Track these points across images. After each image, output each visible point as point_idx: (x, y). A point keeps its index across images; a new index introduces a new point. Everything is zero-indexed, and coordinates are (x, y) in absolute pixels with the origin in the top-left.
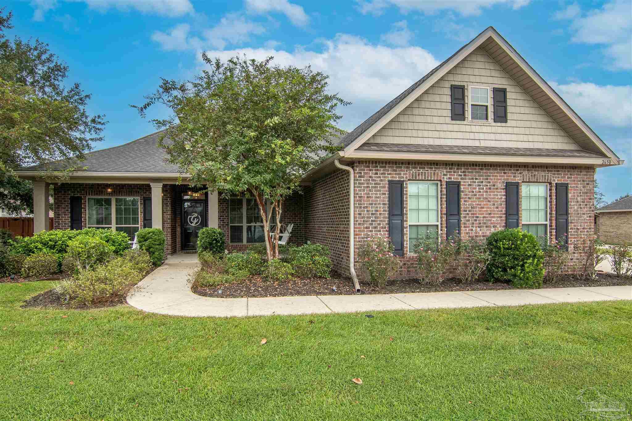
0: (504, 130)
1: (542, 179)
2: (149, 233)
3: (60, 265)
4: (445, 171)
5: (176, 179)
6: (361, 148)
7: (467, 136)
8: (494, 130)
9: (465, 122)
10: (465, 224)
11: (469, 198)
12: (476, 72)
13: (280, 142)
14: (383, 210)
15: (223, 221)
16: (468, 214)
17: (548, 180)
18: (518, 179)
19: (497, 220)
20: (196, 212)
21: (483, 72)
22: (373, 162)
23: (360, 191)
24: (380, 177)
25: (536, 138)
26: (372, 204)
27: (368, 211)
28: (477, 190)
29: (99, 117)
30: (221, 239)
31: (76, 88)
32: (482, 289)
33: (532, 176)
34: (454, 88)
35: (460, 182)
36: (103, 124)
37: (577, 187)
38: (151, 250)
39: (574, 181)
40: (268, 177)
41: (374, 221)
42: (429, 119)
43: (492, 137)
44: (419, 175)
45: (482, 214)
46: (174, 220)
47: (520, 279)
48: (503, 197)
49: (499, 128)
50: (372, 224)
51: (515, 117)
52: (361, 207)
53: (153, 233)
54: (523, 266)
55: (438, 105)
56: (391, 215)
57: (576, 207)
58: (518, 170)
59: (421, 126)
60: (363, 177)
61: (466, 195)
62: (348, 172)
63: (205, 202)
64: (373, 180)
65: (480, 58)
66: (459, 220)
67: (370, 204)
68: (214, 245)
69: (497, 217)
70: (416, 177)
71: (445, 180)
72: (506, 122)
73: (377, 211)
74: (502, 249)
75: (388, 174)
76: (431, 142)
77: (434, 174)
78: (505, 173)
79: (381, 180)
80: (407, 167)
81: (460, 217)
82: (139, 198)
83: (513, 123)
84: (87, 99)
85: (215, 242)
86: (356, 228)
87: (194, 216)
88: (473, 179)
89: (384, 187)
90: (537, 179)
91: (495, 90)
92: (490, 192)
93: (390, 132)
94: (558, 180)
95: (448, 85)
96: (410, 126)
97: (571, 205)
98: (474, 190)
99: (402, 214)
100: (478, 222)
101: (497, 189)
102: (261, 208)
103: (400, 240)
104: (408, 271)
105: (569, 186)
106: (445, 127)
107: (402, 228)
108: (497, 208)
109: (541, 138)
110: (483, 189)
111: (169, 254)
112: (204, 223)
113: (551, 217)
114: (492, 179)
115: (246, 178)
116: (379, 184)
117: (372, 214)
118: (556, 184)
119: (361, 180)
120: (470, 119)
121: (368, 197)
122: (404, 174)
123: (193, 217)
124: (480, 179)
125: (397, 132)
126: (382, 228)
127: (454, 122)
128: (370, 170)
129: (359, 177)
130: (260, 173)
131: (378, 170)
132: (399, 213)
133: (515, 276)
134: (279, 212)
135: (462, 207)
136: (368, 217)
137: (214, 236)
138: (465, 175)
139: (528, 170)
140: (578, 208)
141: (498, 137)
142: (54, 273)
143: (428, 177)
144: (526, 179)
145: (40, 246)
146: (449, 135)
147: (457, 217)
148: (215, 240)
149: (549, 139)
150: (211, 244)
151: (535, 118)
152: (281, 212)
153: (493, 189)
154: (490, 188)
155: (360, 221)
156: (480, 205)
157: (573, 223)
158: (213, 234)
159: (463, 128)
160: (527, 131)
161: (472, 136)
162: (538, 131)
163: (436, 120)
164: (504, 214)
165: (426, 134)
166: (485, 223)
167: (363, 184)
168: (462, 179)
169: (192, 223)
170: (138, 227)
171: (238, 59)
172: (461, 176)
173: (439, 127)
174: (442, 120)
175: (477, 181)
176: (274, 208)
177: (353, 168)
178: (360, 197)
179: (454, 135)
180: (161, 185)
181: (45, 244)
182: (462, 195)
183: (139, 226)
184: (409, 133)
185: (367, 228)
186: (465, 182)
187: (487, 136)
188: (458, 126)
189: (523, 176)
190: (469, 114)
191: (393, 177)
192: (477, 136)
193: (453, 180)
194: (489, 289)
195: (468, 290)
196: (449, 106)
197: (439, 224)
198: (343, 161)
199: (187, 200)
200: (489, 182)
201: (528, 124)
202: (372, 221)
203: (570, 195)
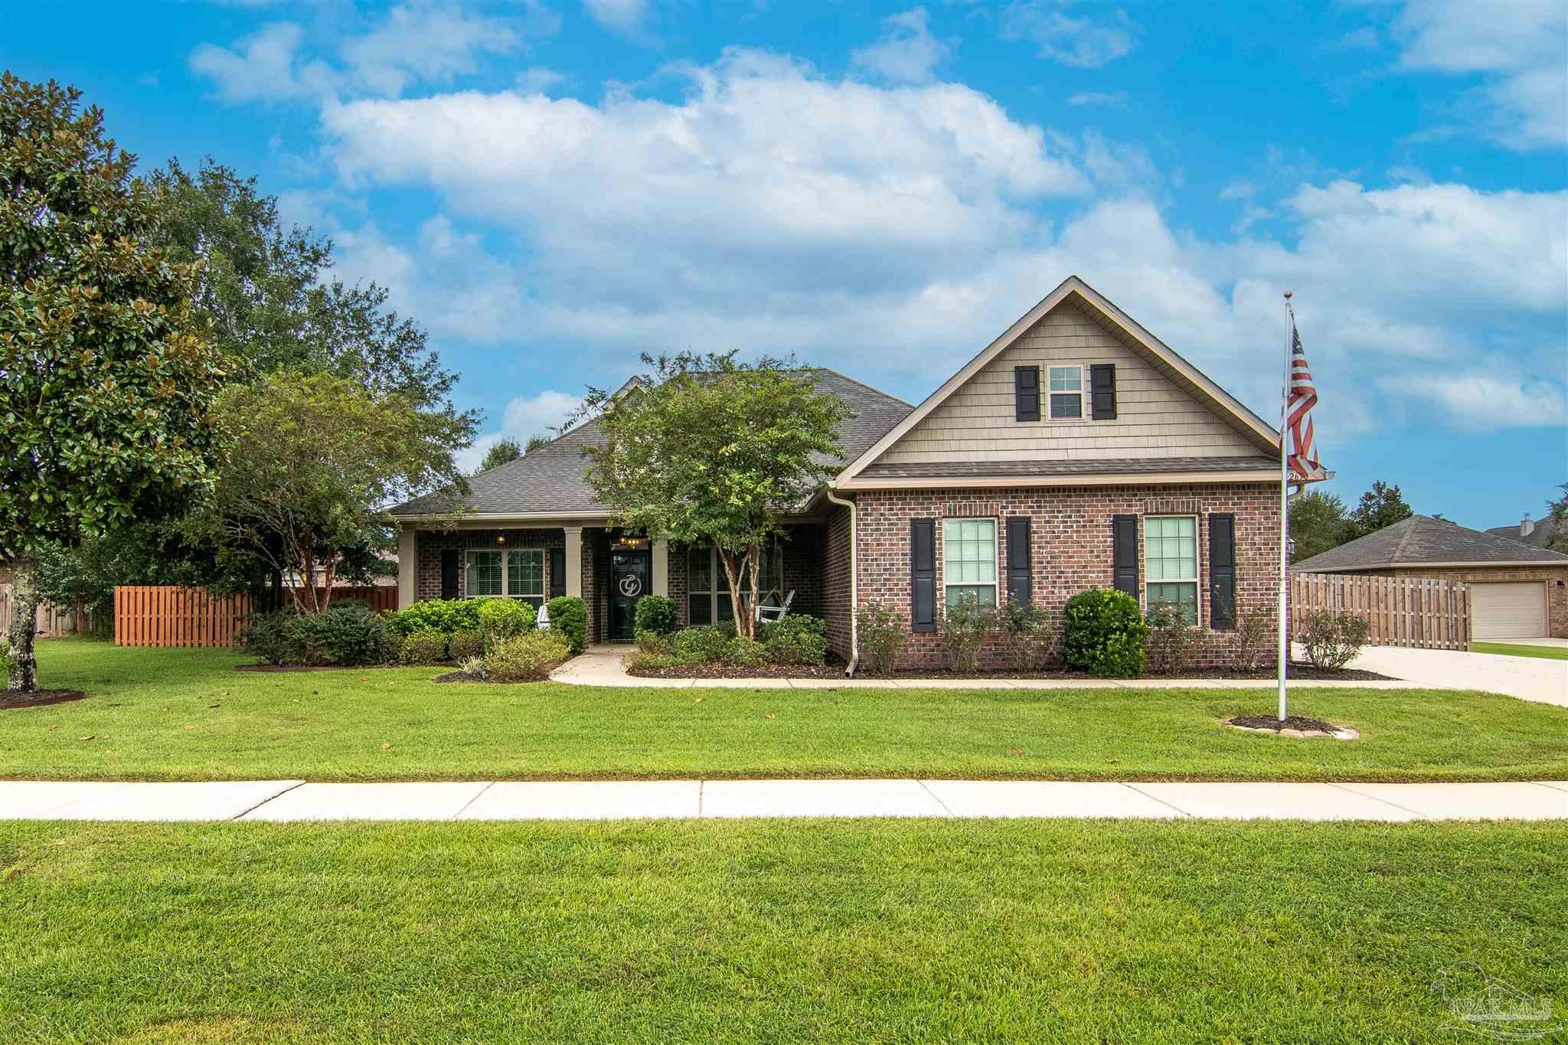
0: (1113, 431)
1: (1183, 508)
2: (565, 604)
3: (447, 649)
4: (1004, 501)
5: (604, 520)
6: (862, 474)
7: (1045, 444)
8: (1092, 431)
9: (1041, 423)
10: (1039, 583)
11: (1047, 542)
12: (1061, 342)
13: (738, 477)
14: (902, 563)
15: (678, 586)
16: (1045, 568)
17: (1193, 508)
18: (1135, 510)
19: (1098, 577)
20: (633, 573)
21: (1074, 342)
22: (885, 494)
23: (866, 535)
24: (897, 514)
25: (1171, 441)
26: (884, 555)
27: (878, 565)
28: (1061, 529)
29: (473, 412)
30: (671, 612)
31: (433, 361)
32: (1041, 678)
33: (1162, 503)
34: (1020, 371)
35: (1029, 517)
36: (479, 422)
37: (1252, 519)
38: (568, 628)
39: (1246, 509)
40: (725, 521)
41: (889, 580)
42: (979, 423)
43: (1090, 443)
44: (960, 508)
45: (1071, 567)
46: (597, 585)
47: (1102, 664)
48: (1109, 540)
49: (1103, 427)
50: (885, 585)
51: (1132, 408)
52: (867, 560)
53: (571, 603)
54: (1104, 644)
55: (994, 400)
56: (916, 570)
57: (1250, 553)
58: (1136, 495)
59: (966, 434)
60: (871, 515)
61: (1042, 537)
62: (847, 509)
63: (646, 555)
64: (885, 519)
65: (1067, 321)
66: (1030, 578)
67: (881, 555)
68: (661, 623)
69: (1098, 572)
70: (955, 512)
71: (1005, 514)
72: (1115, 418)
73: (893, 565)
74: (1076, 619)
75: (910, 509)
76: (982, 457)
77: (986, 506)
78: (1111, 501)
79: (899, 519)
80: (941, 498)
81: (1031, 573)
82: (544, 550)
83: (1129, 419)
84: (454, 382)
85: (661, 617)
86: (861, 590)
87: (630, 579)
88: (1053, 512)
89: (905, 529)
90: (1173, 509)
91: (1095, 370)
92: (1084, 532)
93: (914, 446)
94: (1212, 509)
95: (1010, 367)
96: (947, 434)
97: (1240, 549)
98: (1056, 530)
99: (933, 569)
100: (1063, 579)
101: (1097, 526)
102: (726, 563)
103: (930, 608)
104: (943, 655)
105: (1237, 517)
106: (1006, 433)
107: (934, 590)
108: (1098, 557)
109: (1181, 441)
110: (1072, 527)
111: (590, 642)
112: (647, 588)
113: (1203, 570)
114: (1088, 511)
115: (696, 524)
116: (896, 524)
117: (885, 570)
118: (1210, 515)
119: (867, 520)
120: (1049, 417)
121: (878, 545)
122: (936, 510)
123: (628, 581)
124: (1066, 511)
125: (925, 446)
126: (901, 590)
127: (1021, 424)
128: (882, 505)
129: (865, 515)
130: (716, 517)
131: (893, 504)
132: (928, 567)
133: (1094, 658)
134: (754, 570)
135: (1035, 558)
136: (878, 575)
137: (660, 608)
138: (1038, 507)
139: (1155, 495)
140: (1255, 554)
141: (1100, 443)
142: (439, 660)
143: (975, 512)
144: (1152, 509)
145: (421, 622)
146: (1013, 445)
147: (1025, 573)
148: (662, 614)
149: (1197, 440)
150: (655, 620)
151: (1171, 407)
152: (758, 568)
153: (1090, 526)
154: (1084, 526)
155: (866, 579)
156: (1067, 553)
157: (1247, 580)
158: (659, 605)
159: (1038, 433)
160: (1156, 430)
161: (1053, 444)
162: (1174, 430)
163: (989, 422)
164: (1112, 567)
165: (972, 445)
166: (1076, 582)
167: (869, 525)
168: (1033, 512)
169: (626, 591)
170: (542, 598)
171: (690, 353)
172: (1033, 507)
173: (994, 434)
174: (1000, 422)
175: (1060, 515)
176: (747, 563)
177: (855, 502)
178: (867, 545)
179: (1021, 444)
180: (579, 530)
181: (426, 619)
182: (1035, 537)
183: (543, 596)
184: (947, 446)
185: (876, 590)
186: (1039, 518)
187: (1080, 443)
188: (1029, 429)
189: (1146, 503)
190: (1046, 409)
191: (917, 513)
192: (1062, 443)
193: (1018, 515)
194: (1050, 678)
195: (1016, 678)
196: (1012, 400)
197: (996, 583)
198: (838, 493)
199: (617, 552)
200: (1084, 517)
201: (1156, 419)
202: (885, 580)
203: (1237, 534)
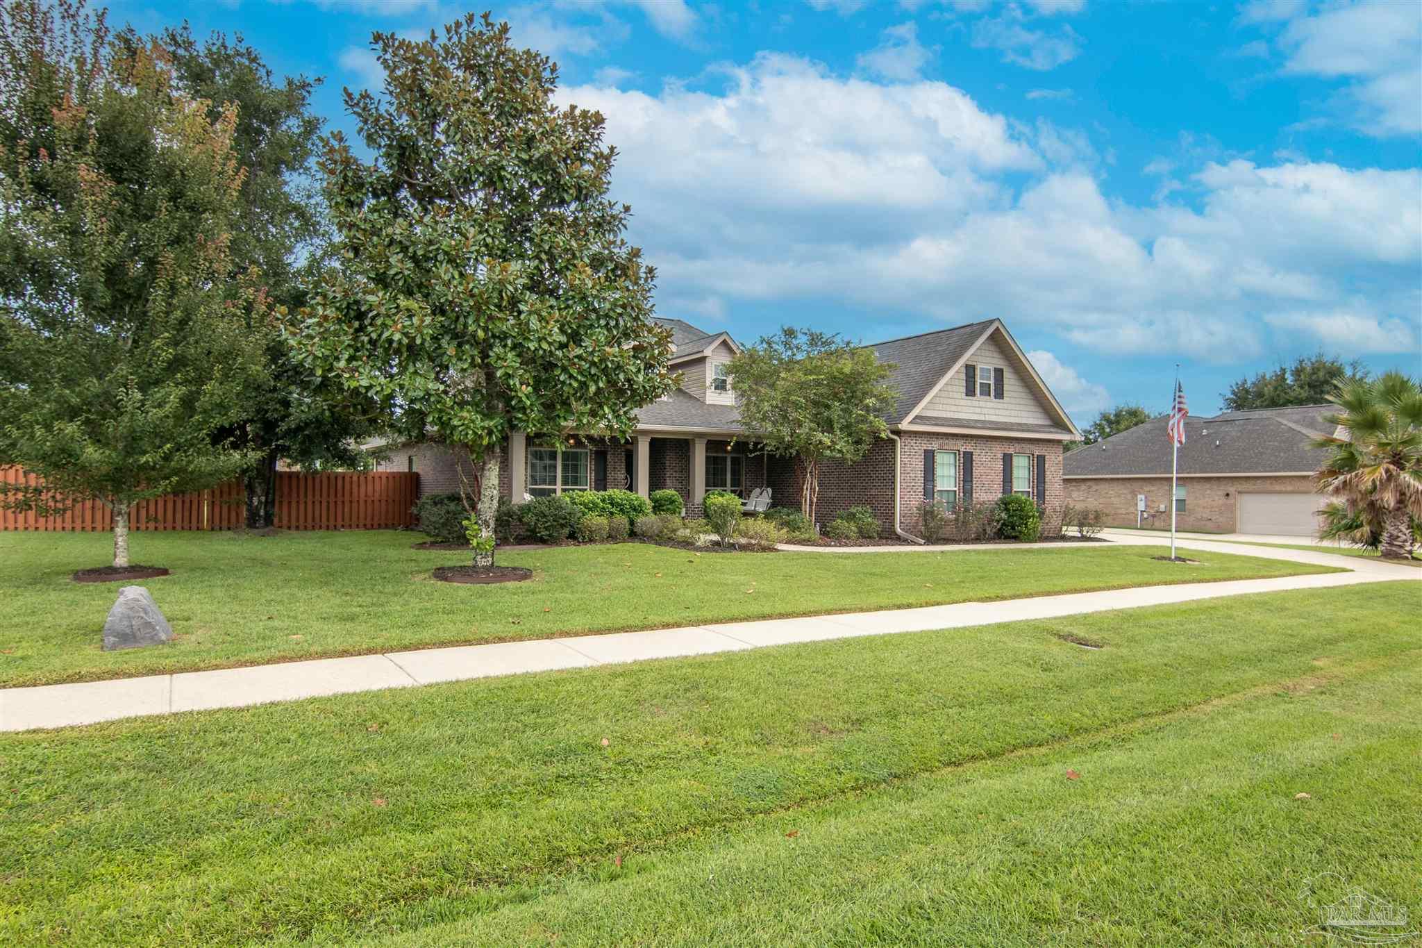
0: (1001, 406)
1: (1027, 452)
4: (961, 442)
6: (911, 421)
7: (978, 410)
8: (994, 405)
9: (976, 398)
10: (976, 489)
11: (979, 467)
12: (983, 353)
14: (920, 475)
16: (977, 481)
17: (1031, 451)
18: (1011, 451)
19: (997, 488)
21: (988, 354)
22: (914, 433)
23: (904, 458)
24: (918, 446)
25: (1023, 414)
26: (912, 470)
27: (909, 476)
33: (1020, 448)
34: (967, 367)
35: (972, 453)
37: (1051, 458)
39: (1048, 453)
42: (950, 395)
43: (992, 412)
44: (944, 446)
45: (987, 481)
48: (1002, 466)
49: (997, 403)
50: (913, 489)
51: (1009, 394)
52: (904, 473)
56: (926, 480)
57: (1050, 477)
58: (1011, 443)
59: (945, 401)
60: (907, 446)
61: (977, 464)
64: (913, 449)
66: (972, 487)
69: (997, 485)
70: (942, 448)
71: (962, 450)
72: (1002, 398)
73: (916, 476)
74: (1011, 511)
75: (924, 444)
76: (953, 415)
77: (954, 445)
78: (1002, 446)
79: (919, 449)
80: (937, 438)
81: (973, 483)
82: (589, 451)
83: (1007, 400)
86: (902, 492)
88: (981, 450)
89: (921, 456)
90: (1024, 452)
91: (996, 370)
92: (992, 462)
94: (1038, 453)
96: (938, 400)
97: (1047, 474)
98: (982, 460)
99: (933, 480)
100: (984, 488)
101: (997, 458)
103: (931, 503)
105: (1046, 457)
106: (962, 402)
107: (933, 493)
108: (997, 475)
109: (1027, 415)
110: (988, 458)
113: (1034, 485)
114: (994, 451)
116: (918, 452)
117: (913, 479)
118: (1037, 456)
119: (905, 449)
120: (979, 395)
121: (909, 464)
122: (935, 445)
124: (986, 450)
126: (919, 492)
127: (968, 398)
128: (912, 440)
129: (904, 446)
131: (917, 440)
133: (1021, 532)
135: (974, 475)
136: (909, 482)
138: (976, 446)
139: (1017, 444)
141: (997, 412)
143: (949, 448)
144: (1017, 451)
146: (964, 409)
147: (970, 483)
149: (1032, 415)
151: (1023, 395)
154: (992, 458)
155: (904, 485)
156: (986, 473)
157: (1049, 490)
159: (975, 404)
160: (1017, 407)
162: (1025, 408)
163: (953, 395)
164: (1003, 482)
165: (948, 407)
166: (989, 490)
167: (906, 452)
168: (973, 449)
172: (973, 446)
173: (956, 401)
175: (984, 452)
177: (899, 437)
178: (905, 464)
179: (969, 409)
182: (974, 464)
183: (587, 487)
184: (937, 407)
185: (908, 491)
186: (976, 452)
187: (989, 411)
188: (970, 401)
189: (1015, 448)
190: (978, 391)
191: (927, 446)
192: (982, 411)
193: (967, 451)
196: (964, 383)
197: (957, 489)
200: (992, 454)
201: (1018, 401)
202: (913, 485)
203: (1047, 465)
